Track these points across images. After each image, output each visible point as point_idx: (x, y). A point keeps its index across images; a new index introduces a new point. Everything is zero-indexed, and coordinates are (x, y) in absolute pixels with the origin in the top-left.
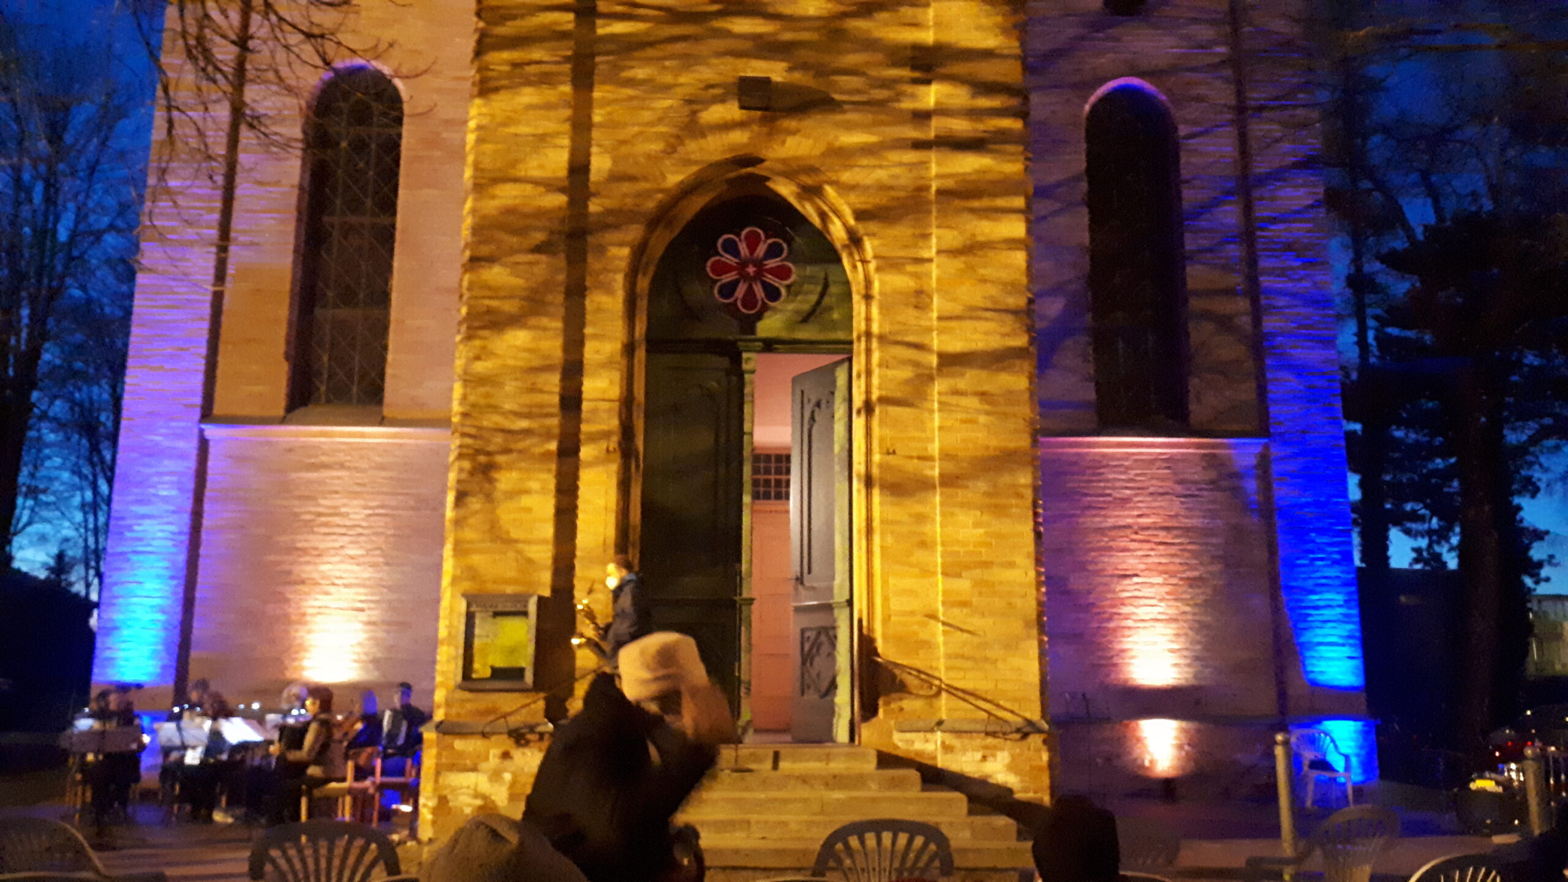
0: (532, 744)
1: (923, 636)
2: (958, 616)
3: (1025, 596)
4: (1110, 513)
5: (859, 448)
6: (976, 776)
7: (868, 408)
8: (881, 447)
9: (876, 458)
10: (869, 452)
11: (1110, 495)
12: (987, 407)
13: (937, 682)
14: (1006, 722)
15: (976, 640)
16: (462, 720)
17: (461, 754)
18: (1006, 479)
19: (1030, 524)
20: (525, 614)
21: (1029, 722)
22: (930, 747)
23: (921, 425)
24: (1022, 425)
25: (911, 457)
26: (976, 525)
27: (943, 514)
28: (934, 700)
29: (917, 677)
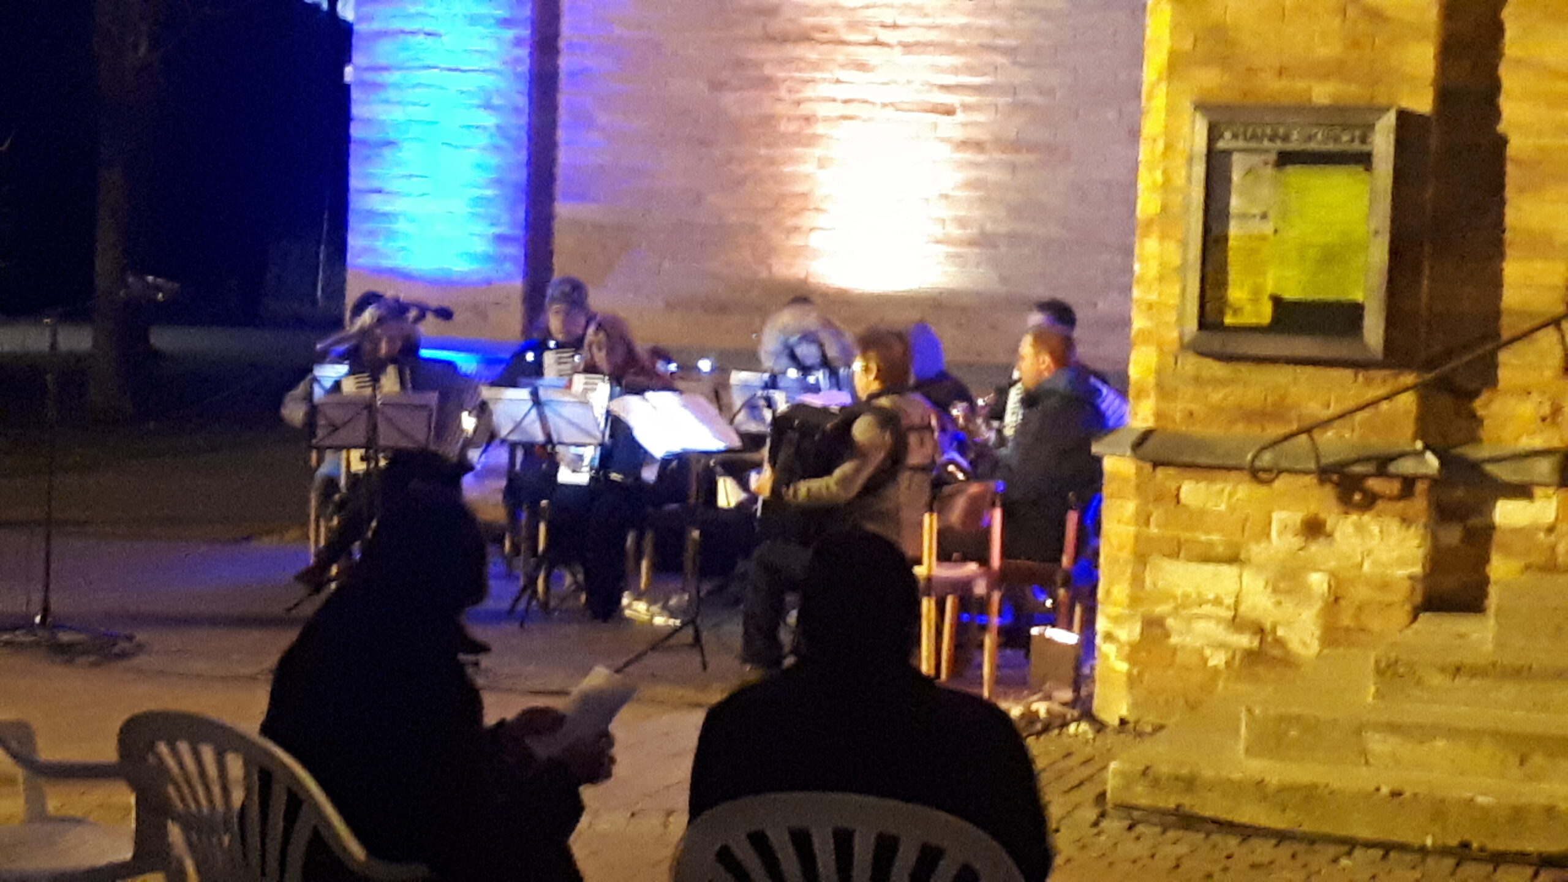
0: (1380, 505)
16: (1197, 430)
17: (1197, 519)
20: (1364, 160)
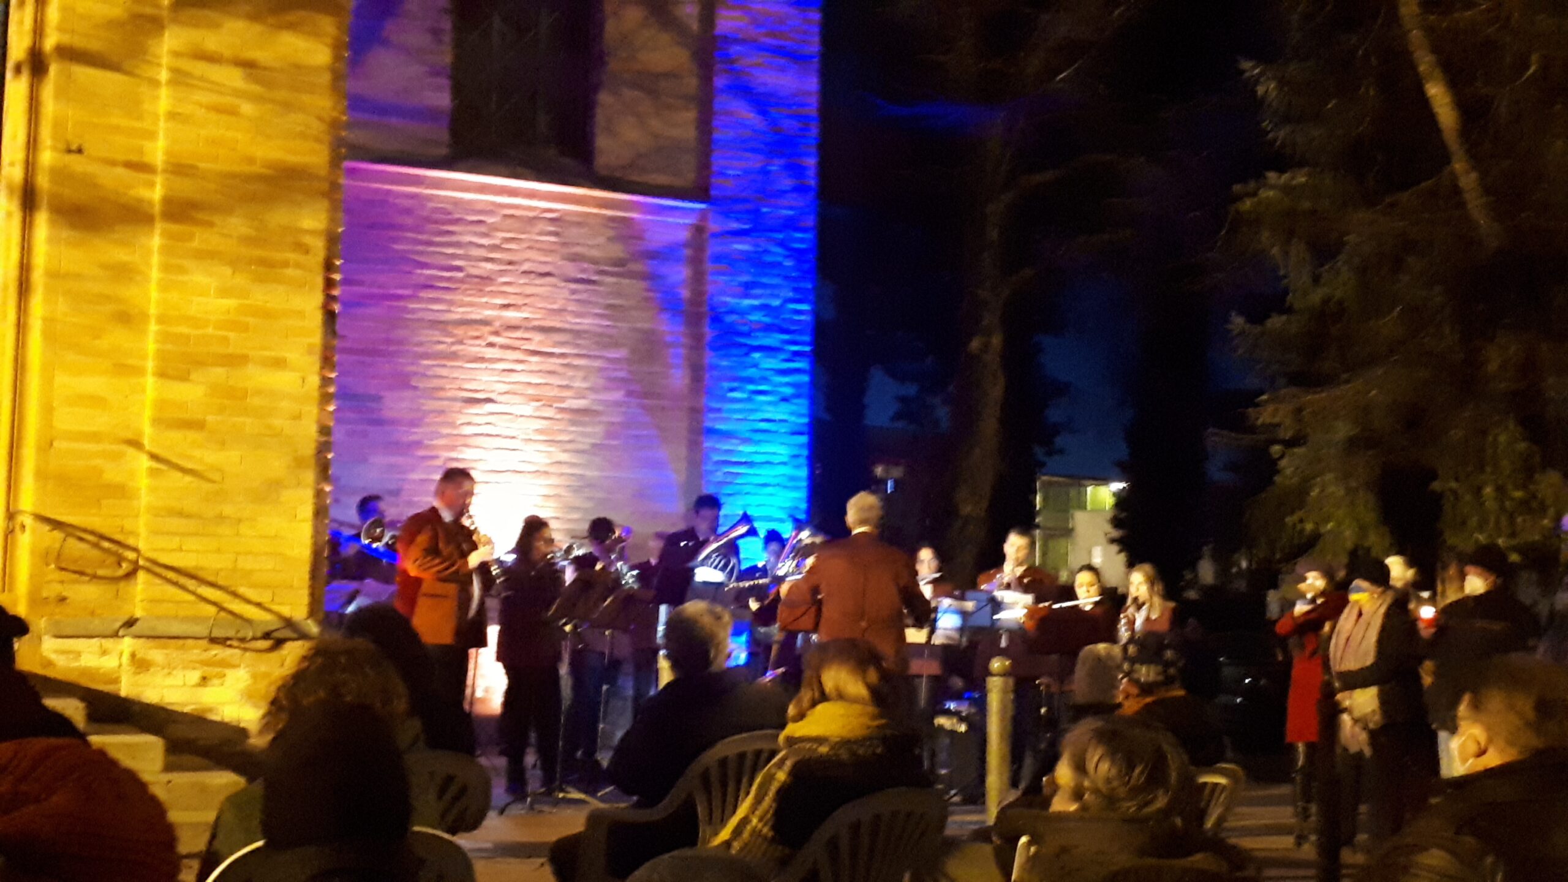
1: (112, 474)
2: (176, 444)
3: (298, 417)
4: (457, 297)
5: (15, 137)
6: (187, 709)
7: (37, 64)
8: (55, 138)
9: (47, 157)
10: (32, 144)
11: (459, 269)
12: (256, 88)
13: (131, 555)
14: (248, 621)
15: (206, 486)
18: (279, 217)
19: (318, 298)
21: (289, 623)
22: (109, 663)
23: (133, 107)
24: (317, 127)
25: (113, 163)
26: (224, 292)
27: (166, 268)
28: (122, 584)
29: (96, 546)
